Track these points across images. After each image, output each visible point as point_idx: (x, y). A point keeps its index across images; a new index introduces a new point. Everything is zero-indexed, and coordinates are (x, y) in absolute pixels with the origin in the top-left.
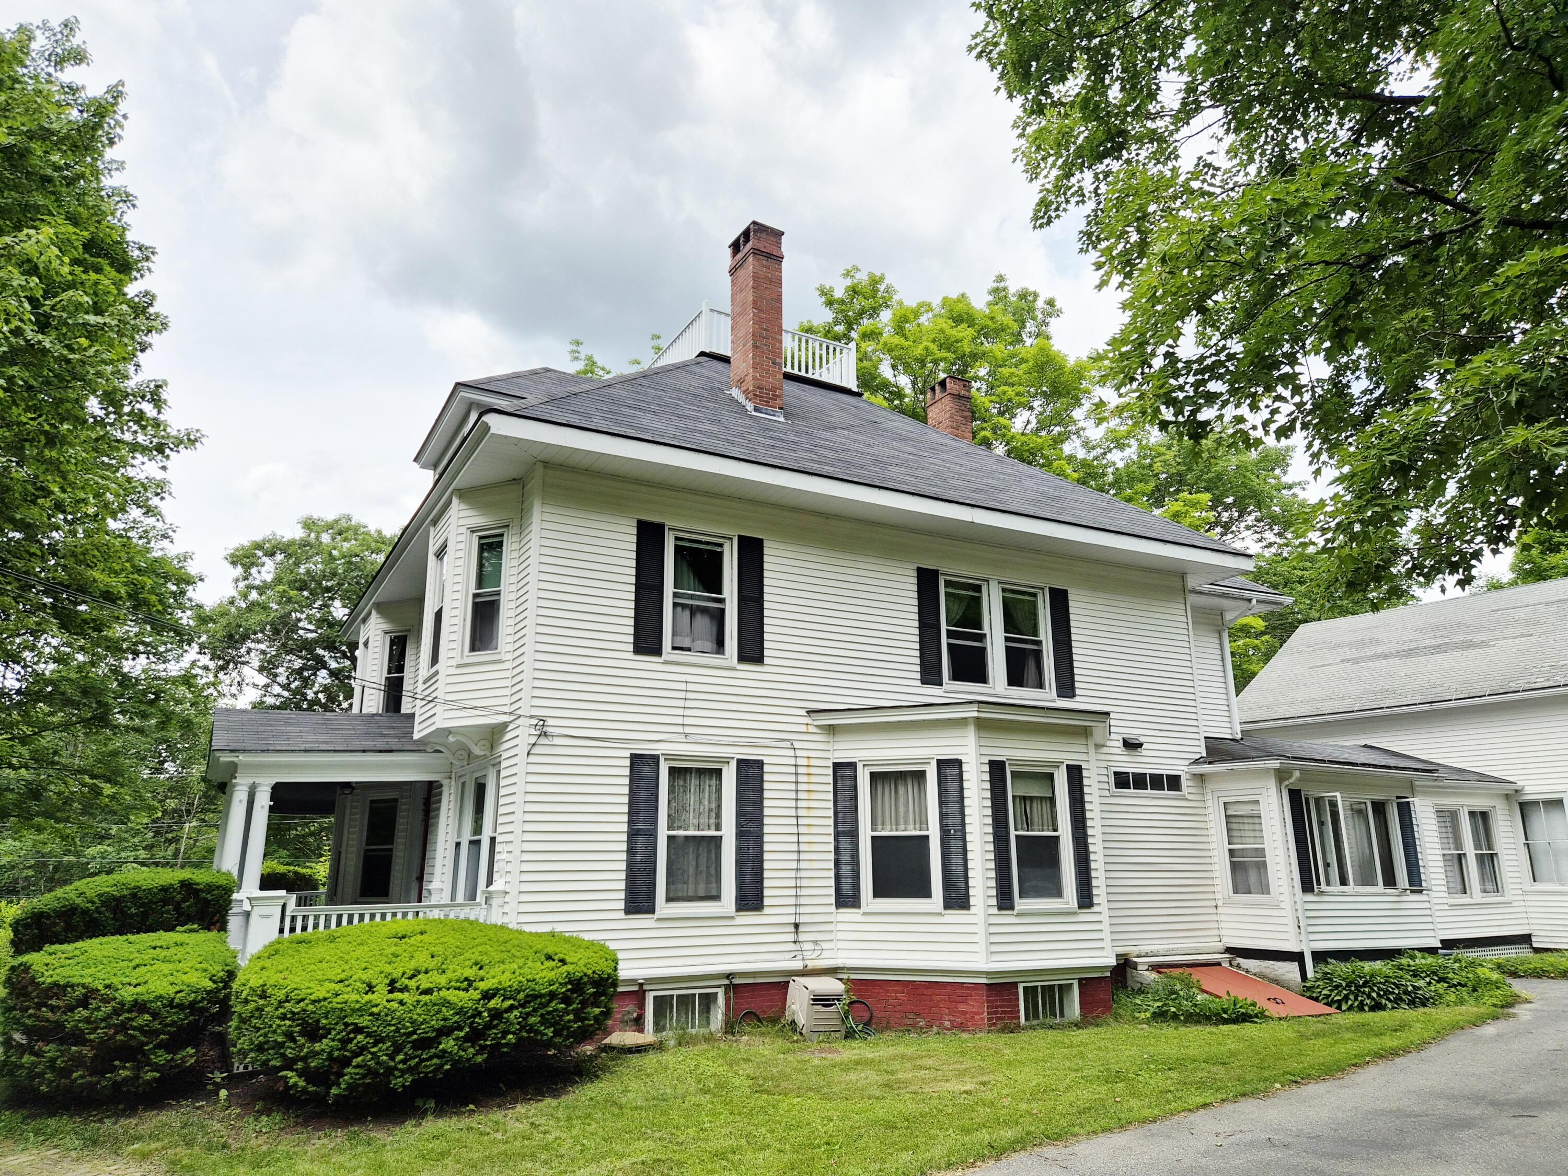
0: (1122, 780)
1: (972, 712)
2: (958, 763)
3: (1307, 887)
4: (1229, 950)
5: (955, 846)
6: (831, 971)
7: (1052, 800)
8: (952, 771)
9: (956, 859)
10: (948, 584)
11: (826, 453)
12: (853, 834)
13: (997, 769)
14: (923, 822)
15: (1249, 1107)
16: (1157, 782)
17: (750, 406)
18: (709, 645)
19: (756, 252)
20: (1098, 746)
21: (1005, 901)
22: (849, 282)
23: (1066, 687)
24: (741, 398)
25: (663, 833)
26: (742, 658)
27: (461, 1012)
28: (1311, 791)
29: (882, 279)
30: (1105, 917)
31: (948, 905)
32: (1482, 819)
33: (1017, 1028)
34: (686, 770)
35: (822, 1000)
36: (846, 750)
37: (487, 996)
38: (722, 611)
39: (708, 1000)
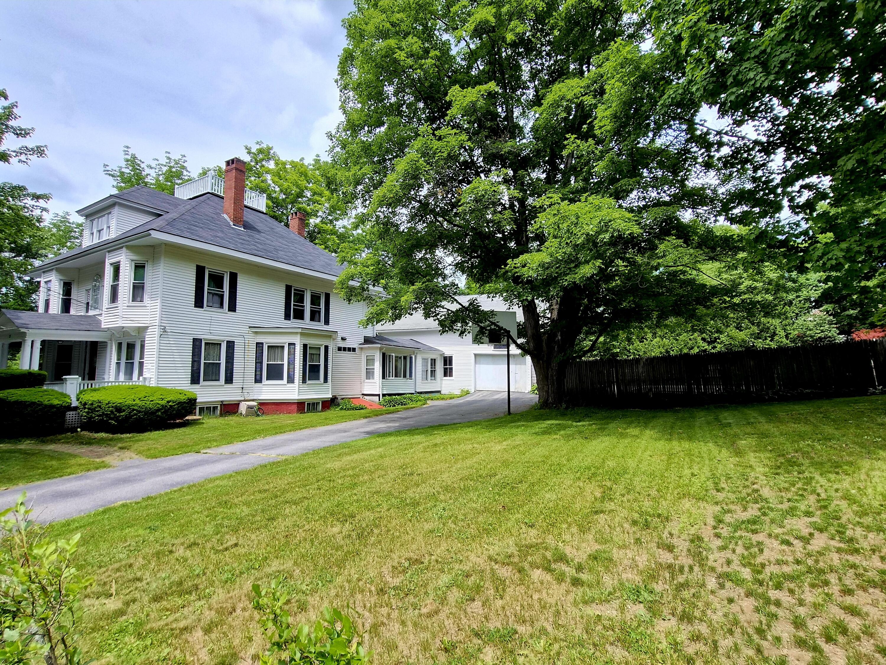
0: (340, 349)
1: (300, 330)
2: (294, 344)
3: (383, 378)
4: (363, 394)
5: (291, 367)
6: (253, 400)
7: (320, 355)
8: (292, 347)
9: (291, 370)
10: (295, 290)
11: (259, 246)
12: (261, 363)
13: (305, 346)
14: (282, 360)
15: (355, 421)
16: (349, 349)
17: (232, 223)
18: (218, 305)
19: (237, 169)
20: (334, 339)
21: (304, 381)
22: (258, 147)
23: (327, 322)
24: (228, 219)
25: (203, 361)
26: (229, 310)
27: (162, 406)
28: (388, 354)
29: (271, 149)
30: (330, 385)
31: (288, 382)
32: (433, 361)
33: (305, 413)
34: (210, 343)
35: (250, 407)
36: (260, 339)
37: (168, 402)
38: (223, 295)
39: (215, 408)
